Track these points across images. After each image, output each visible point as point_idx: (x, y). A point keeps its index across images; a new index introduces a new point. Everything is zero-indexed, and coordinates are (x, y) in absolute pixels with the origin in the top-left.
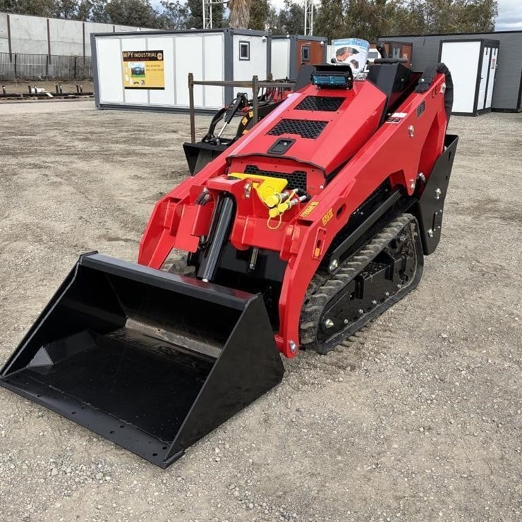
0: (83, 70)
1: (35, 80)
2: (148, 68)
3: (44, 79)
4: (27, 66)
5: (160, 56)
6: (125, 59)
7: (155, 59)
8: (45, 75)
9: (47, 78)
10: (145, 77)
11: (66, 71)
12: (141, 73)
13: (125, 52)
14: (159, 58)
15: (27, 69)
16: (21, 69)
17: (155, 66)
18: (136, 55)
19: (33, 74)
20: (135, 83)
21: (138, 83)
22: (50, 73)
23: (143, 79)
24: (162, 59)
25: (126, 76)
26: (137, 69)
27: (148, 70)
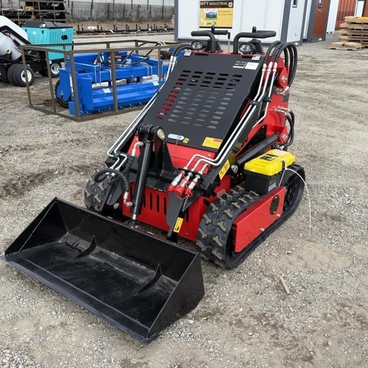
0: (113, 13)
1: (84, 20)
2: (220, 13)
3: (89, 19)
4: (79, 10)
5: (230, 4)
6: (202, 7)
7: (227, 7)
8: (90, 17)
9: (91, 19)
10: (217, 19)
11: (102, 14)
12: (214, 16)
13: (202, 2)
14: (229, 6)
15: (79, 12)
16: (75, 12)
17: (226, 12)
18: (211, 4)
19: (83, 16)
20: (208, 24)
21: (211, 24)
22: (93, 15)
23: (215, 21)
24: (233, 7)
25: (201, 19)
26: (211, 14)
27: (220, 14)
